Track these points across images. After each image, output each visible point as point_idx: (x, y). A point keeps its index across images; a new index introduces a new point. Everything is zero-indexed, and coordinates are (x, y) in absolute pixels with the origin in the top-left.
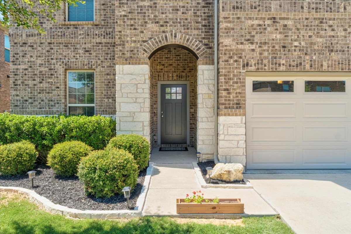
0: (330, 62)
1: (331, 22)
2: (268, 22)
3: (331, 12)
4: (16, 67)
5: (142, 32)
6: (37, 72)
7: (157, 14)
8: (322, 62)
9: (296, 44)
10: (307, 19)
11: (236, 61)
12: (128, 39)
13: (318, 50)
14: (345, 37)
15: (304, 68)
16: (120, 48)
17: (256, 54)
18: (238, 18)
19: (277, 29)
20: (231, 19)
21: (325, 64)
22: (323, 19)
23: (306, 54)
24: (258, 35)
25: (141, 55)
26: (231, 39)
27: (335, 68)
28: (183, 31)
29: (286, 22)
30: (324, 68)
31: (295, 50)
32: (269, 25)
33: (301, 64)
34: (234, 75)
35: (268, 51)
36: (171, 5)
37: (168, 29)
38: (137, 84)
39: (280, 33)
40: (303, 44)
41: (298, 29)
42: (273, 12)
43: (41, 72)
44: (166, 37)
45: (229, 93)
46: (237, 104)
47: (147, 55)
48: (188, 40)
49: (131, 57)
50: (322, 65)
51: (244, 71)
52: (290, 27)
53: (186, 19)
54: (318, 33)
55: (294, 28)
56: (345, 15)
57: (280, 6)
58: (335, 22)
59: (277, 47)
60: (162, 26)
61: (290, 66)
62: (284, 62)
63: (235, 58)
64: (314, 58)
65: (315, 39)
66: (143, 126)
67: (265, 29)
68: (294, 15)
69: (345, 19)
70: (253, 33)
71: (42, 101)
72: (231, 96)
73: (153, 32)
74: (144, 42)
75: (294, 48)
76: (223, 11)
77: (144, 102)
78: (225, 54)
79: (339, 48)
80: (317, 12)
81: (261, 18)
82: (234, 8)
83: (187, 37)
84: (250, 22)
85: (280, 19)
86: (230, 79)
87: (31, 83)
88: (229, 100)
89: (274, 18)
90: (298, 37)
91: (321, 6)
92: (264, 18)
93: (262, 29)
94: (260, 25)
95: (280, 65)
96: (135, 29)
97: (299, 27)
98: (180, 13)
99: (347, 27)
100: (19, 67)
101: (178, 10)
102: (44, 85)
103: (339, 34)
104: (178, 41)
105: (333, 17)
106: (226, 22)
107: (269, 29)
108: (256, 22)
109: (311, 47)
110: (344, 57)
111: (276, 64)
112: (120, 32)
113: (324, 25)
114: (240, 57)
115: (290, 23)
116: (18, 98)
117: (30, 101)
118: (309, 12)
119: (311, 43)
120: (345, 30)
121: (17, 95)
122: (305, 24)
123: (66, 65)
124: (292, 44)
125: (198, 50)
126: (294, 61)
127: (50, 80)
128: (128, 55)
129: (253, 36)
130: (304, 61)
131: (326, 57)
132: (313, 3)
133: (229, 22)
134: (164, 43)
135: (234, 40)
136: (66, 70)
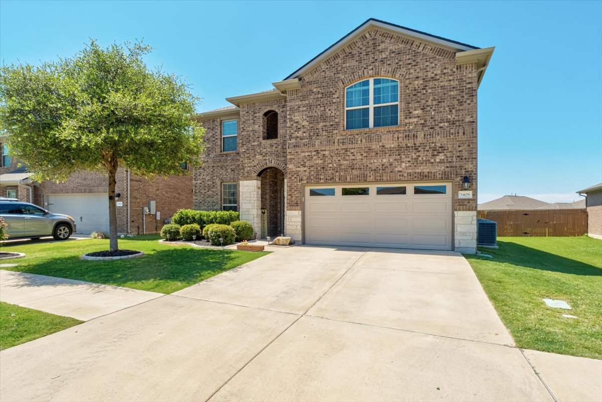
0: (352, 176)
1: (352, 151)
2: (314, 153)
3: (352, 144)
5: (253, 161)
6: (206, 185)
7: (261, 149)
8: (346, 176)
9: (331, 165)
10: (337, 149)
11: (295, 178)
12: (246, 165)
13: (344, 169)
14: (362, 159)
15: (335, 181)
16: (242, 171)
17: (307, 173)
18: (297, 152)
19: (319, 157)
20: (293, 153)
21: (348, 178)
22: (347, 149)
23: (337, 172)
24: (308, 162)
25: (253, 175)
26: (293, 165)
27: (355, 180)
28: (276, 158)
29: (324, 153)
30: (348, 180)
31: (330, 170)
32: (314, 155)
33: (333, 178)
34: (295, 186)
35: (314, 171)
36: (269, 143)
37: (267, 158)
38: (250, 192)
39: (321, 159)
40: (335, 165)
41: (332, 156)
42: (317, 147)
43: (208, 185)
44: (266, 163)
45: (292, 197)
46: (296, 203)
47: (256, 174)
48: (278, 164)
49: (248, 176)
50: (346, 178)
51: (300, 184)
52: (327, 155)
53: (278, 151)
54: (344, 158)
55: (329, 156)
56: (362, 145)
57: (321, 143)
58: (356, 150)
59: (319, 168)
60: (264, 156)
61: (327, 179)
62: (323, 177)
63: (295, 176)
64: (342, 174)
65: (342, 162)
66: (254, 217)
67: (312, 158)
68: (330, 148)
69: (362, 148)
70: (305, 161)
71: (209, 202)
72: (293, 199)
73: (259, 160)
74: (255, 166)
75: (329, 168)
76: (288, 148)
77: (254, 203)
78: (290, 174)
79: (358, 167)
80: (343, 145)
81: (310, 151)
82: (294, 146)
83: (278, 162)
84: (303, 154)
85: (321, 151)
86: (292, 189)
87: (203, 191)
88: (292, 201)
89: (317, 151)
90: (332, 161)
91: (346, 141)
92: (312, 151)
93: (310, 158)
94: (309, 156)
95: (320, 179)
96: (250, 159)
97: (332, 155)
98: (274, 147)
99: (363, 153)
100: (197, 182)
101: (273, 146)
102: (210, 193)
103: (358, 158)
104: (273, 165)
105: (354, 147)
106: (290, 155)
107: (314, 157)
108: (307, 154)
109: (340, 167)
110: (361, 172)
111: (318, 178)
112: (242, 161)
113: (348, 153)
114: (298, 176)
115: (327, 153)
116: (196, 201)
117: (203, 202)
118: (338, 145)
119: (340, 165)
120: (362, 155)
121: (196, 199)
122: (336, 153)
123: (221, 179)
124: (328, 166)
125: (284, 170)
126: (329, 176)
127: (213, 190)
128: (246, 175)
129: (305, 162)
130: (335, 176)
131: (349, 173)
132: (341, 139)
133: (292, 155)
134: (265, 167)
135: (294, 165)
136: (221, 183)
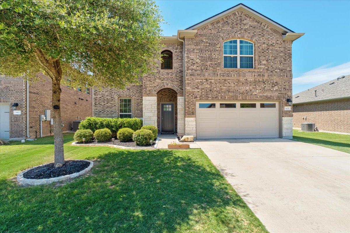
0: (228, 96)
1: (229, 81)
2: (204, 81)
3: (229, 77)
4: (96, 96)
5: (154, 83)
6: (105, 99)
7: (160, 75)
8: (225, 96)
9: (215, 89)
10: (219, 79)
11: (192, 96)
12: (148, 86)
13: (224, 92)
14: (234, 86)
15: (219, 99)
16: (145, 89)
17: (200, 93)
18: (193, 79)
19: (208, 83)
20: (190, 79)
21: (227, 97)
22: (226, 79)
23: (219, 93)
24: (201, 86)
25: (153, 93)
26: (190, 87)
27: (231, 98)
28: (171, 82)
29: (211, 81)
30: (226, 98)
31: (215, 92)
32: (204, 82)
33: (217, 97)
34: (191, 101)
35: (204, 92)
36: (166, 72)
37: (165, 82)
38: (152, 105)
39: (209, 85)
40: (218, 89)
41: (216, 83)
42: (206, 77)
43: (107, 99)
44: (164, 85)
45: (189, 109)
46: (192, 113)
47: (156, 92)
48: (173, 86)
49: (149, 93)
50: (225, 98)
51: (195, 100)
52: (213, 82)
53: (172, 78)
54: (224, 85)
55: (214, 83)
56: (234, 78)
57: (209, 74)
58: (230, 80)
59: (208, 90)
60: (162, 80)
61: (213, 98)
62: (211, 96)
63: (192, 95)
64: (222, 95)
65: (222, 87)
66: (155, 122)
67: (203, 83)
68: (214, 78)
69: (234, 80)
70: (199, 85)
71: (108, 111)
72: (190, 110)
73: (158, 83)
74: (155, 87)
75: (214, 91)
76: (187, 76)
77: (155, 112)
78: (187, 93)
79: (232, 91)
80: (223, 77)
81: (202, 79)
82: (191, 75)
83: (173, 85)
84: (197, 81)
85: (209, 79)
86: (189, 103)
87: (103, 103)
88: (189, 111)
89: (207, 79)
90: (216, 86)
91: (225, 74)
92: (203, 79)
93: (202, 83)
94: (201, 82)
95: (209, 97)
96: (151, 82)
97: (216, 82)
98: (170, 75)
99: (235, 83)
100: (97, 96)
101: (169, 74)
102: (109, 104)
103: (232, 85)
104: (169, 87)
105: (230, 79)
106: (188, 80)
107: (204, 83)
108: (200, 81)
109: (221, 90)
110: (234, 94)
111: (207, 97)
112: (145, 83)
113: (226, 82)
114: (193, 94)
115: (213, 81)
116: (97, 110)
117: (102, 112)
118: (220, 77)
119: (221, 89)
120: (234, 84)
121: (96, 109)
122: (219, 81)
123: (119, 95)
124: (213, 89)
125: (177, 90)
126: (214, 96)
127: (111, 102)
128: (148, 92)
129: (199, 86)
130: (218, 96)
131: (227, 94)
132: (222, 73)
133: (189, 80)
134: (163, 88)
135: (191, 88)
136: (119, 97)
